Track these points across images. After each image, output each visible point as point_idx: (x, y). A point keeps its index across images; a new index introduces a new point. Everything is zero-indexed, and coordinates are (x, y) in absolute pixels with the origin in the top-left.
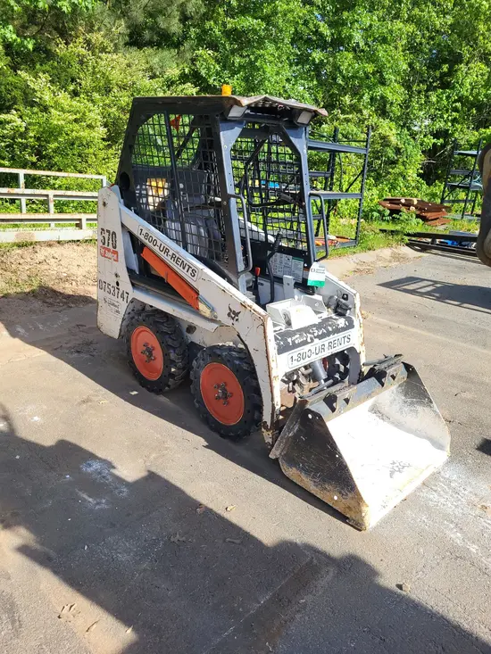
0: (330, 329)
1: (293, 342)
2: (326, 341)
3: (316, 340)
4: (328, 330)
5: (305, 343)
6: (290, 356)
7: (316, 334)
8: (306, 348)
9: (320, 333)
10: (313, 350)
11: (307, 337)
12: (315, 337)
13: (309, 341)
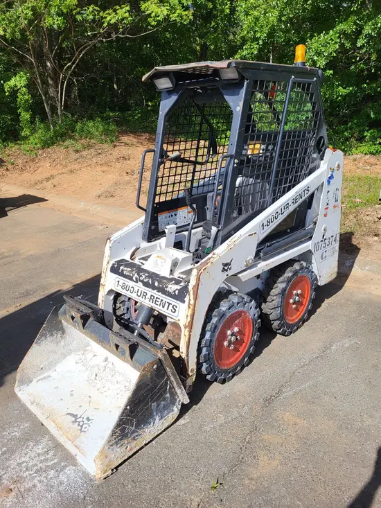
0: (156, 284)
1: (122, 271)
2: (150, 292)
3: (140, 284)
4: (153, 284)
5: (130, 278)
6: (118, 280)
7: (141, 279)
8: (131, 283)
9: (145, 281)
10: (136, 289)
11: (134, 275)
12: (140, 281)
13: (134, 279)
